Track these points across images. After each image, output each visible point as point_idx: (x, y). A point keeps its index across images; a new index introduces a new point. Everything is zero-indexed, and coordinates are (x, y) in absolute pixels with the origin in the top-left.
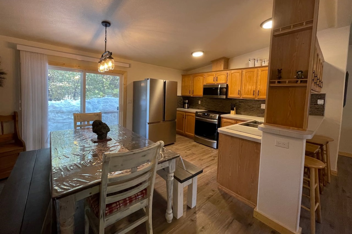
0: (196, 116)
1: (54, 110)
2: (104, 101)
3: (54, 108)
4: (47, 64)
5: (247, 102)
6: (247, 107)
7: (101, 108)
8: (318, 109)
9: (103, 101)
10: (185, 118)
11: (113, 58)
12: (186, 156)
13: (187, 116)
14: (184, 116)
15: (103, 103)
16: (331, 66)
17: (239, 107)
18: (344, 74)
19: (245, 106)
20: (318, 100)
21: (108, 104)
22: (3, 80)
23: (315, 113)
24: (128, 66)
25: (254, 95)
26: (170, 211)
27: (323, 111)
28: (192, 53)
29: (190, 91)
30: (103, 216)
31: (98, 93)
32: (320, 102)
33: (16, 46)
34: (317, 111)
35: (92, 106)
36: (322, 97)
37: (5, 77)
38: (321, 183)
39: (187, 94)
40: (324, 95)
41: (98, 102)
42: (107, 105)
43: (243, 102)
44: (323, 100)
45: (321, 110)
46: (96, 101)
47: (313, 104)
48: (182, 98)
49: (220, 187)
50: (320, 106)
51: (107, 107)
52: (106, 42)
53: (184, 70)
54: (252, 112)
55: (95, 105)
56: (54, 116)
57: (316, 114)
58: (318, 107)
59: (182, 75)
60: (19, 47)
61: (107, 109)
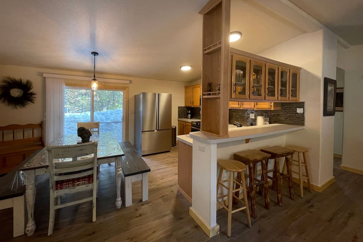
0: (192, 126)
1: (75, 121)
2: (116, 112)
3: (75, 119)
4: (64, 85)
5: (238, 111)
6: (238, 116)
7: (112, 118)
8: (299, 118)
9: (114, 113)
10: (185, 128)
11: (97, 80)
12: (172, 163)
13: (186, 126)
14: (185, 126)
15: (115, 115)
16: (307, 72)
17: (232, 117)
18: (320, 80)
19: (236, 115)
20: (297, 109)
21: (119, 115)
22: (34, 98)
23: (296, 122)
24: (128, 82)
25: (238, 104)
26: (118, 199)
27: (304, 120)
28: (181, 67)
29: (191, 102)
30: (52, 187)
31: (117, 106)
32: (299, 111)
33: (43, 74)
34: (298, 121)
35: (106, 117)
36: (301, 105)
37: (36, 97)
38: (279, 194)
39: (189, 105)
40: (303, 103)
41: (111, 114)
42: (117, 116)
43: (235, 112)
44: (302, 109)
45: (301, 119)
46: (109, 113)
47: (294, 113)
48: (185, 109)
49: (179, 189)
50: (300, 115)
51: (117, 117)
52: (95, 67)
53: (186, 82)
54: (243, 122)
55: (107, 116)
56: (74, 125)
57: (297, 124)
58: (298, 117)
59: (185, 87)
60: (45, 75)
61: (117, 120)
